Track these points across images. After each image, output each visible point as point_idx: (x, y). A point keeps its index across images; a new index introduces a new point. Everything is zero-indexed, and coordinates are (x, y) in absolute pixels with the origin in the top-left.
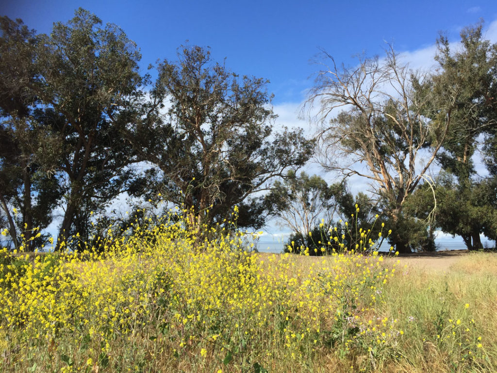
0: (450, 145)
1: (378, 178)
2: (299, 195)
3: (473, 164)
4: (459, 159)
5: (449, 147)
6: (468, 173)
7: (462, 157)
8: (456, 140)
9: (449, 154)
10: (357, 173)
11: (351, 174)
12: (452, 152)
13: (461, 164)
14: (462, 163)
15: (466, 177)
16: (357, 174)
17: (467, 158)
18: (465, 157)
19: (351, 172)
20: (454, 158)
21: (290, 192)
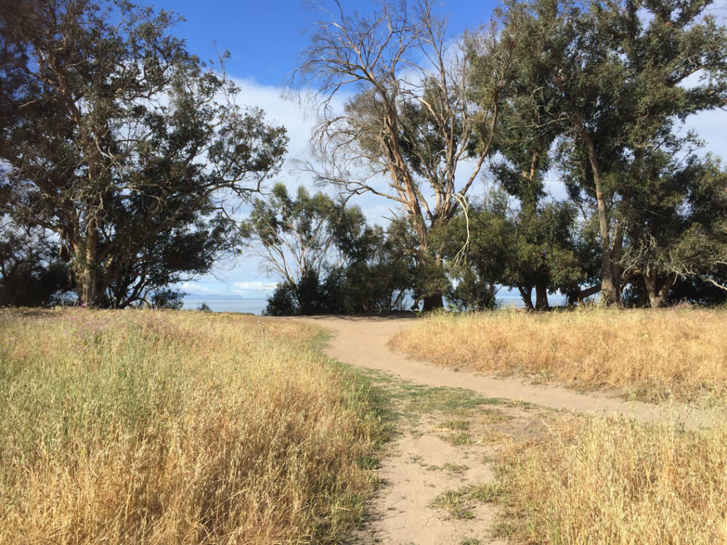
0: (514, 152)
1: (404, 198)
2: (295, 223)
3: (543, 182)
4: (524, 174)
5: (512, 156)
6: (535, 194)
7: (529, 171)
8: (520, 145)
9: (511, 166)
10: (370, 189)
11: (362, 190)
12: (515, 164)
13: (526, 181)
14: (528, 180)
15: (531, 200)
16: (370, 191)
17: (535, 173)
18: (532, 171)
19: (361, 187)
20: (518, 173)
21: (279, 218)
